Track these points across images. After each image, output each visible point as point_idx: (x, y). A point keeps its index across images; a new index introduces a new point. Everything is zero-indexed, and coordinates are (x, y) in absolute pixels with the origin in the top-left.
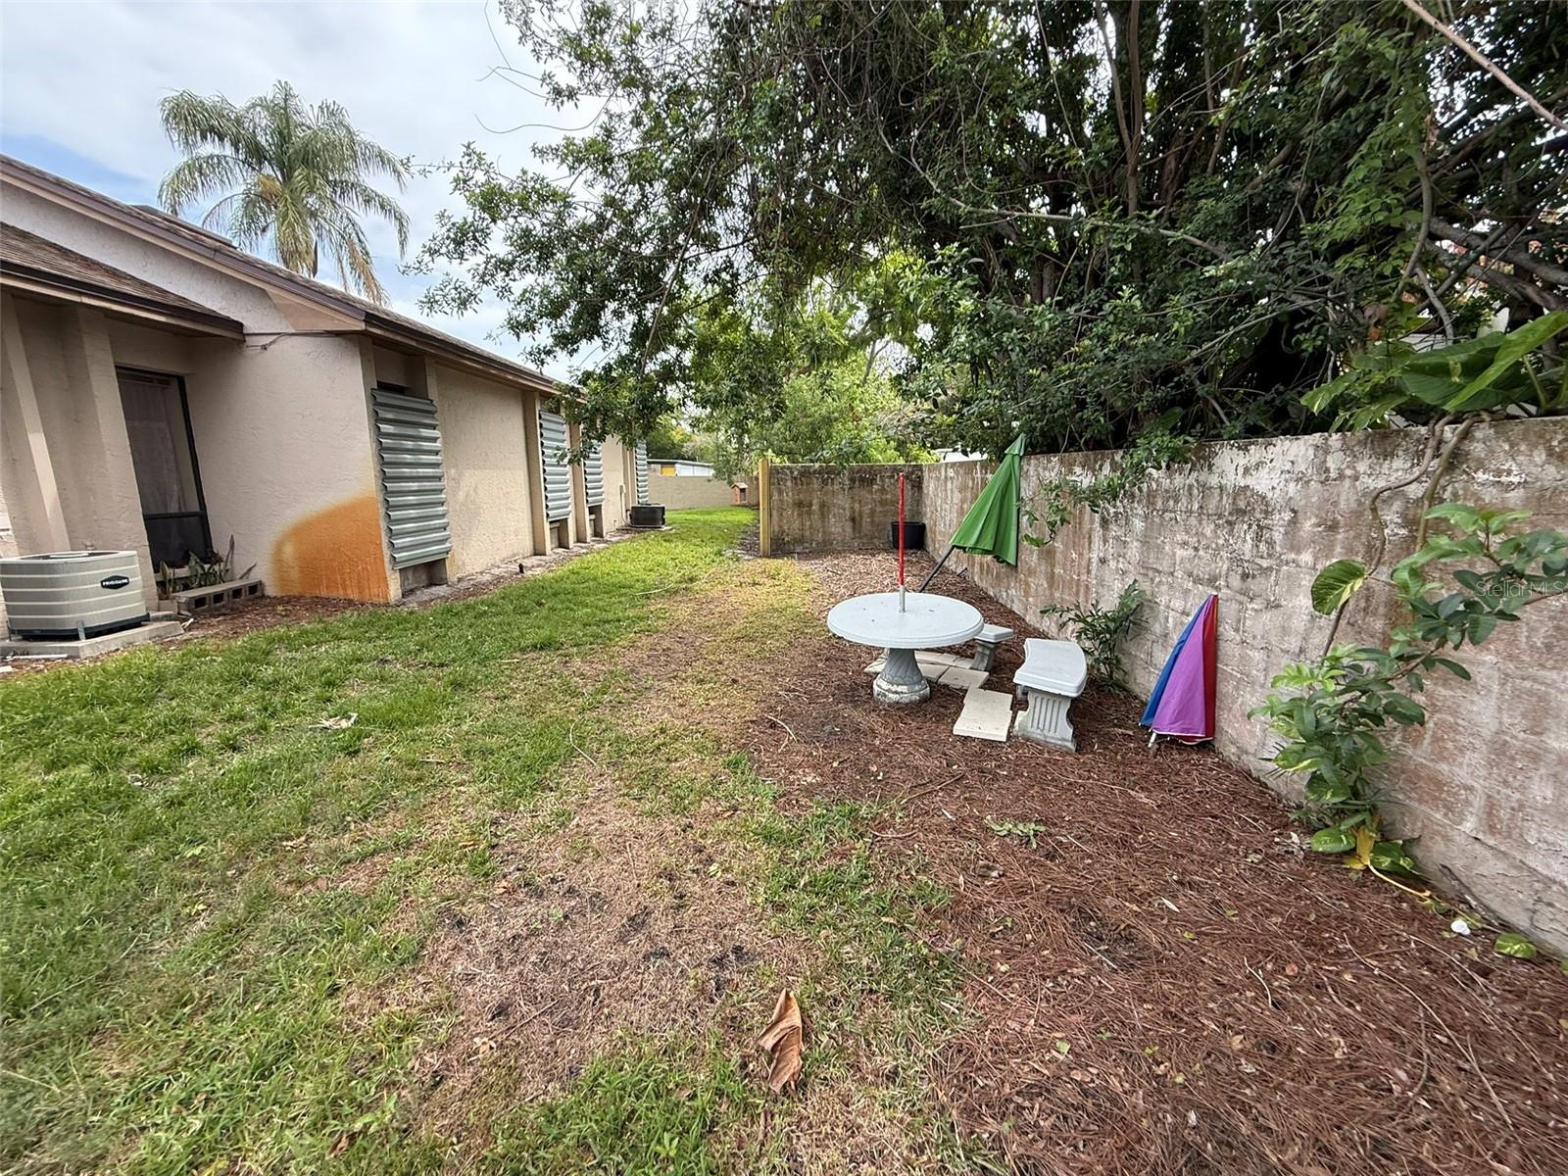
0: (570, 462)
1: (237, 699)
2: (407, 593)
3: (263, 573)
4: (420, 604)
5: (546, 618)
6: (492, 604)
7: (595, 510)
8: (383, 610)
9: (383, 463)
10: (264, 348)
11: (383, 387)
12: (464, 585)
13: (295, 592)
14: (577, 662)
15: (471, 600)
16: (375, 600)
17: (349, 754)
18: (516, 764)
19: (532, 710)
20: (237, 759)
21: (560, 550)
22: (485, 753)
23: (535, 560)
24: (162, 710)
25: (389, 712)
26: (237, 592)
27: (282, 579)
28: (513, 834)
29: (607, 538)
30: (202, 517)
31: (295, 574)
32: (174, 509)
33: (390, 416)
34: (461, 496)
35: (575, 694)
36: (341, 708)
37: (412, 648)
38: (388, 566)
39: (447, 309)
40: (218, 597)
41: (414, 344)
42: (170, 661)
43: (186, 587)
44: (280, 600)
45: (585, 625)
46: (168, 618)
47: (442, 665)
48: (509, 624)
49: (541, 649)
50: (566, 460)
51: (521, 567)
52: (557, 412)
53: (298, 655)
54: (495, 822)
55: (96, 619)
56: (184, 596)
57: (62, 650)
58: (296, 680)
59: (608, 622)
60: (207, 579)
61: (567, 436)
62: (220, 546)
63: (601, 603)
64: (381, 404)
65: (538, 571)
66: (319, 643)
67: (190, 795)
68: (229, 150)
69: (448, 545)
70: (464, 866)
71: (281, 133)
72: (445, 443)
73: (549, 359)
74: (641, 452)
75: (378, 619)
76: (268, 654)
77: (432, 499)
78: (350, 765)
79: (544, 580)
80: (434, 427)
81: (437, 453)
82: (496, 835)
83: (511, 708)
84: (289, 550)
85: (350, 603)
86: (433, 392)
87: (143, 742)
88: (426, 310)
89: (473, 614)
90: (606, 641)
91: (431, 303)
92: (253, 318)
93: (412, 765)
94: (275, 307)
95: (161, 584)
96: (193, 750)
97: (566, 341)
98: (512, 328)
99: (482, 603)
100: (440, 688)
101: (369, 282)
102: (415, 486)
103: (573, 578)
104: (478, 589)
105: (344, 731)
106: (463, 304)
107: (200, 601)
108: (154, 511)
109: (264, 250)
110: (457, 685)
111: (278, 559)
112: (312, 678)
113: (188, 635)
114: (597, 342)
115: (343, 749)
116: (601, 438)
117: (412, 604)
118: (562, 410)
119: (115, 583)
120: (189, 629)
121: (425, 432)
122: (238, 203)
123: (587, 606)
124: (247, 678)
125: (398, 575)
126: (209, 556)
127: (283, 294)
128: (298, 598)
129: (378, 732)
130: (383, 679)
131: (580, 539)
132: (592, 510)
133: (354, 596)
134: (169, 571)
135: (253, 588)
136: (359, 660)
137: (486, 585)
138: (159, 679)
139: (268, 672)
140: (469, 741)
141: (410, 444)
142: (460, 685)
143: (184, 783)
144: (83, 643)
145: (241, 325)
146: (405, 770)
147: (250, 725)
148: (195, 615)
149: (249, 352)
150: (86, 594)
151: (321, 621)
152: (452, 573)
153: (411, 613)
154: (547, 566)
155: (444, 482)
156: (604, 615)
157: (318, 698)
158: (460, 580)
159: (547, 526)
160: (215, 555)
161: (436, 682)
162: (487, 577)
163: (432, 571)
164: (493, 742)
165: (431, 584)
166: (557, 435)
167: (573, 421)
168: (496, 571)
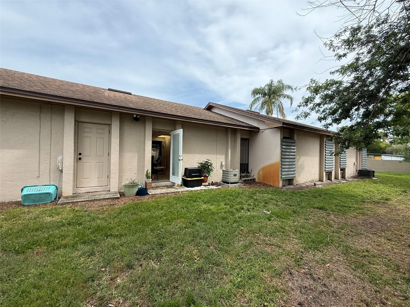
0: (335, 155)
1: (250, 201)
2: (283, 186)
3: (256, 177)
4: (286, 189)
5: (322, 200)
6: (305, 193)
7: (343, 170)
8: (278, 189)
9: (282, 155)
10: (262, 132)
11: (284, 138)
12: (298, 186)
13: (261, 182)
14: (332, 217)
15: (299, 191)
16: (276, 186)
17: (269, 220)
18: (310, 240)
19: (316, 226)
20: (249, 213)
21: (329, 181)
22: (301, 233)
23: (320, 183)
24: (239, 200)
25: (278, 213)
26: (251, 180)
27: (259, 179)
28: (307, 258)
29: (347, 179)
30: (248, 164)
31: (261, 178)
32: (244, 163)
33: (285, 144)
34: (299, 163)
35: (331, 226)
36: (268, 209)
37: (284, 199)
38: (280, 179)
39: (302, 118)
40: (248, 180)
41: (292, 127)
42: (240, 191)
43: (244, 178)
44: (258, 183)
45: (336, 206)
46: (241, 183)
47: (291, 206)
48: (310, 200)
49: (320, 209)
50: (333, 154)
51: (315, 184)
52: (332, 140)
53: (260, 195)
54: (302, 252)
55: (232, 181)
56: (243, 179)
57: (227, 185)
58: (260, 200)
59: (346, 207)
60: (247, 176)
61: (334, 147)
62: (250, 171)
63: (343, 200)
64: (283, 142)
65: (320, 186)
66: (265, 194)
67: (242, 217)
68: (260, 95)
69: (295, 175)
70: (293, 259)
71: (270, 89)
72: (297, 150)
73: (330, 127)
74: (364, 152)
75: (277, 191)
76: (255, 193)
77: (292, 164)
78: (269, 223)
79: (322, 189)
80: (295, 146)
81: (295, 152)
82: (302, 256)
83: (309, 223)
84: (261, 172)
85: (271, 186)
86: (295, 138)
87: (236, 205)
88: (296, 119)
89: (300, 194)
90: (344, 213)
91: (298, 117)
92: (261, 127)
93: (282, 228)
94: (266, 124)
95: (240, 176)
96: (243, 209)
97: (337, 121)
98: (319, 120)
99: (303, 192)
100: (290, 211)
101: (283, 114)
102: (288, 160)
103: (333, 190)
104: (301, 188)
105: (268, 214)
106: (306, 117)
107: (245, 180)
108: (241, 163)
109: (263, 113)
110: (294, 212)
111: (259, 174)
112: (263, 201)
113: (243, 187)
114: (348, 119)
115: (268, 218)
116: (347, 148)
117: (284, 189)
118: (333, 140)
119: (235, 175)
120: (243, 185)
121: (292, 147)
122: (260, 105)
123: (337, 200)
124: (252, 198)
125: (282, 181)
126: (248, 172)
127: (267, 121)
128: (261, 183)
129: (275, 217)
130: (277, 205)
131: (336, 178)
132: (341, 170)
133: (272, 184)
134: (242, 174)
135: (254, 179)
136: (272, 199)
137: (304, 187)
138: (239, 194)
139: (255, 197)
140: (297, 228)
141: (288, 150)
142: (295, 212)
143: (241, 214)
144: (230, 185)
145: (259, 128)
146: (280, 228)
147: (252, 207)
148: (244, 183)
149: (260, 133)
150: (231, 176)
151: (265, 189)
152: (295, 183)
153: (284, 191)
154: (324, 185)
155: (296, 160)
156: (344, 204)
157: (264, 205)
158: (297, 185)
159: (325, 173)
160: (249, 172)
161: (289, 210)
162: (304, 185)
163: (290, 181)
164: (303, 230)
165: (289, 185)
166: (331, 147)
167: (337, 143)
168: (307, 184)
